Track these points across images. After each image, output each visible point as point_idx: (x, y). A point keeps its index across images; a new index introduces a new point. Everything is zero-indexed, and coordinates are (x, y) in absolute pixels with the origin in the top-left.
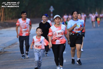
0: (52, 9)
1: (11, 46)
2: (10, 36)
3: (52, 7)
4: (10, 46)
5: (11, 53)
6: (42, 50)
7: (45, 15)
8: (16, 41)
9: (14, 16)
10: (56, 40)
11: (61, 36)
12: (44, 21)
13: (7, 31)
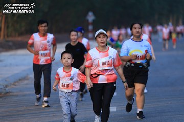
0: (91, 17)
1: (18, 82)
2: (17, 65)
3: (91, 14)
4: (15, 82)
5: (17, 96)
6: (73, 93)
7: (75, 31)
8: (27, 74)
9: (23, 29)
10: (99, 75)
11: (107, 68)
12: (74, 42)
13: (11, 55)
